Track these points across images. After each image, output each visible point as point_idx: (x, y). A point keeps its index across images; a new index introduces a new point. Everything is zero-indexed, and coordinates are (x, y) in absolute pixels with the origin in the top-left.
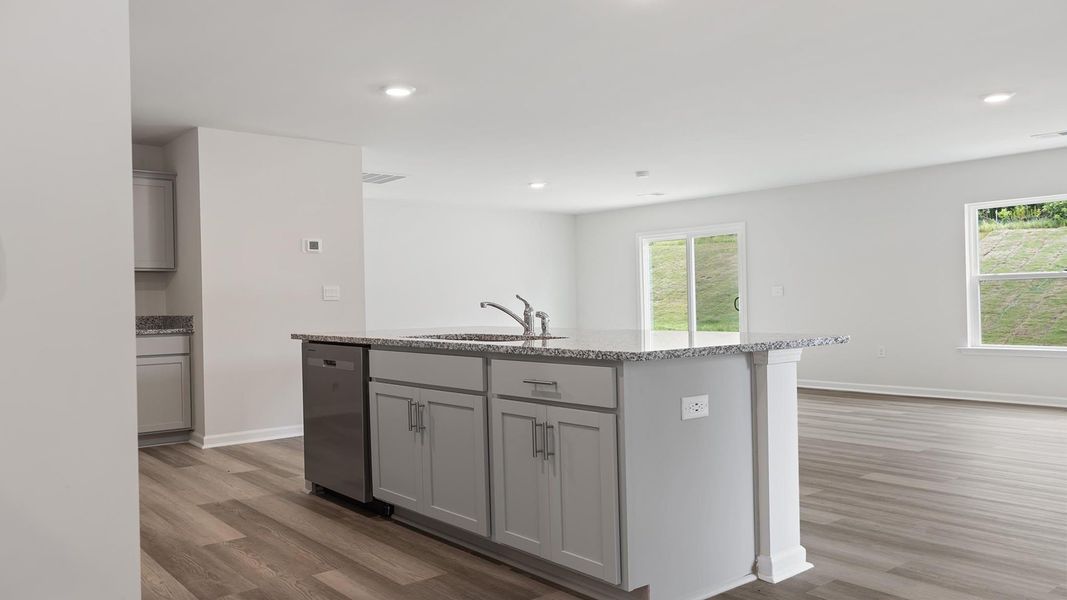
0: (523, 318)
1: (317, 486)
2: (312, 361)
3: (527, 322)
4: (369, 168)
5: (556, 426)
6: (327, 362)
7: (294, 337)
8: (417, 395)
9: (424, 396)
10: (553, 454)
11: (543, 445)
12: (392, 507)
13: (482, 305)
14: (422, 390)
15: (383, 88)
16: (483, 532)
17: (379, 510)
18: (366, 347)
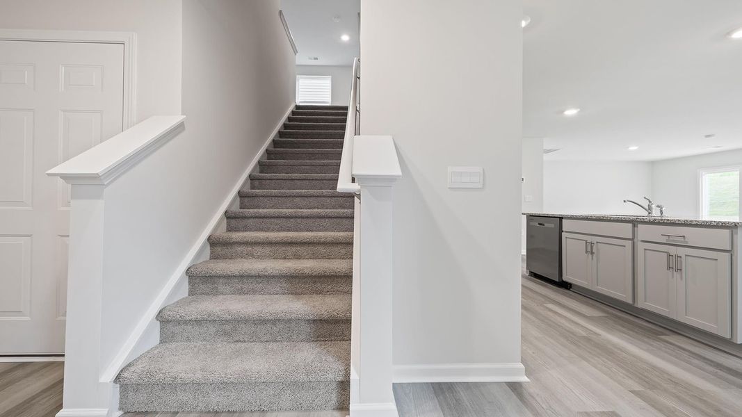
0: (647, 208)
1: (532, 272)
2: (531, 223)
3: (649, 209)
4: (546, 147)
5: (683, 257)
6: (539, 224)
7: (523, 214)
8: (589, 239)
9: (595, 239)
10: (681, 270)
11: (674, 265)
12: (571, 284)
13: (625, 201)
14: (593, 237)
15: (563, 112)
16: (630, 301)
17: (565, 286)
18: (561, 218)
